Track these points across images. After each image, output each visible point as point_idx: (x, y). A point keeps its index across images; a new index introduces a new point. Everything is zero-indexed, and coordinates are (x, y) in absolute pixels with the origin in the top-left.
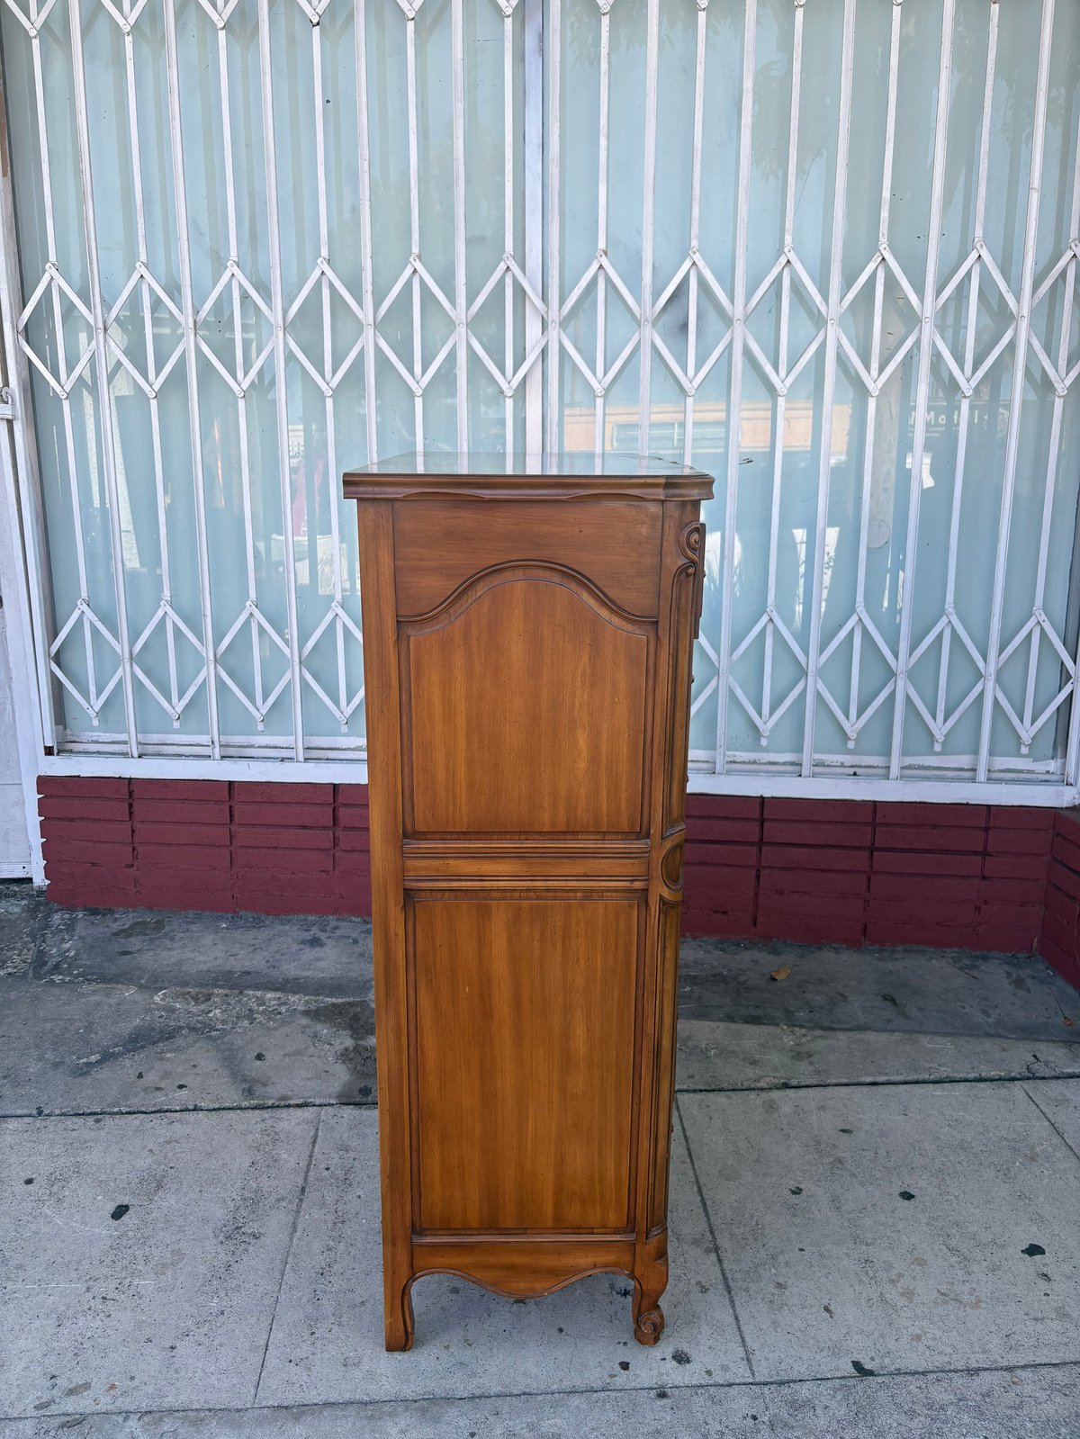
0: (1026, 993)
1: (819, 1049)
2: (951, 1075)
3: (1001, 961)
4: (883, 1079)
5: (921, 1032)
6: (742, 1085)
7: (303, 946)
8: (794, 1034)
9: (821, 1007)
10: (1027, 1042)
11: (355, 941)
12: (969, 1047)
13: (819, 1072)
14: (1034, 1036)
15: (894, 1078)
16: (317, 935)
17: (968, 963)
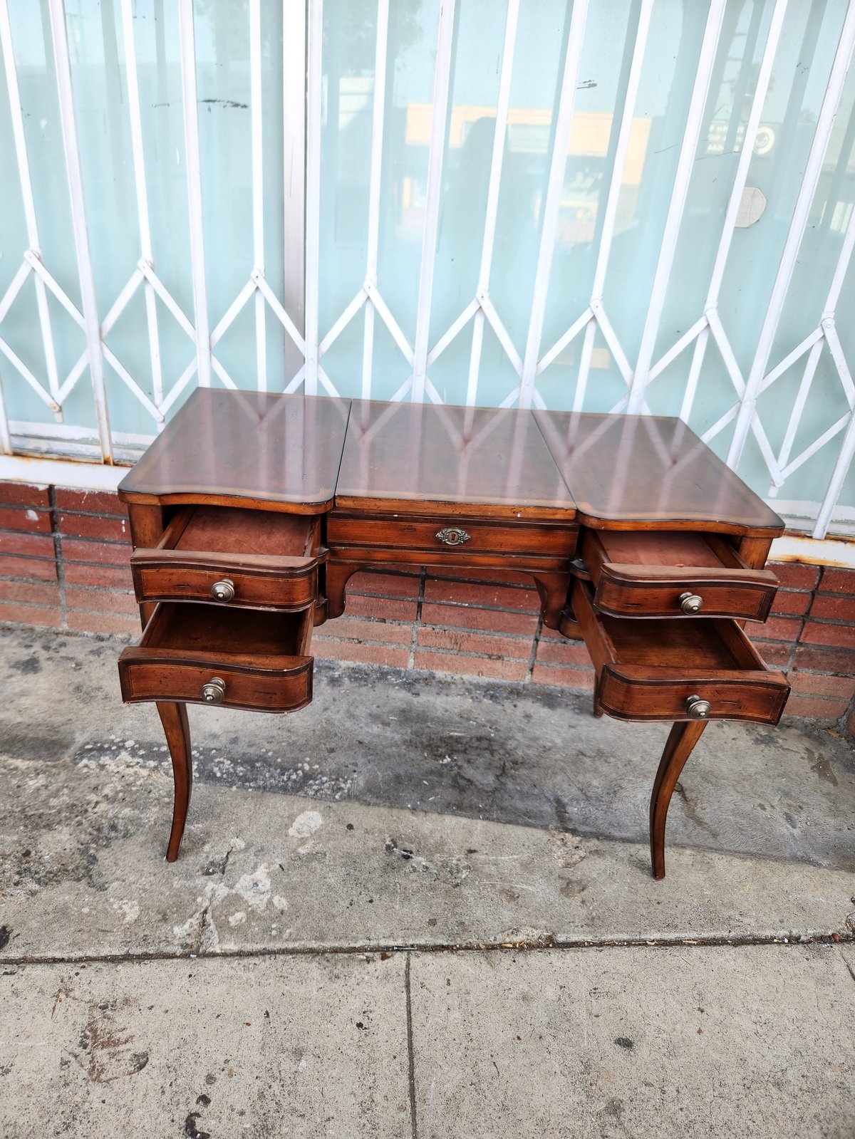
0: (831, 785)
1: (595, 876)
2: (756, 933)
3: (799, 732)
4: (672, 936)
5: (716, 850)
6: (495, 940)
7: (13, 671)
8: (565, 844)
9: (598, 800)
10: (843, 872)
11: (79, 666)
12: (776, 880)
13: (593, 918)
14: (848, 863)
15: (682, 935)
16: (36, 655)
17: (764, 733)
